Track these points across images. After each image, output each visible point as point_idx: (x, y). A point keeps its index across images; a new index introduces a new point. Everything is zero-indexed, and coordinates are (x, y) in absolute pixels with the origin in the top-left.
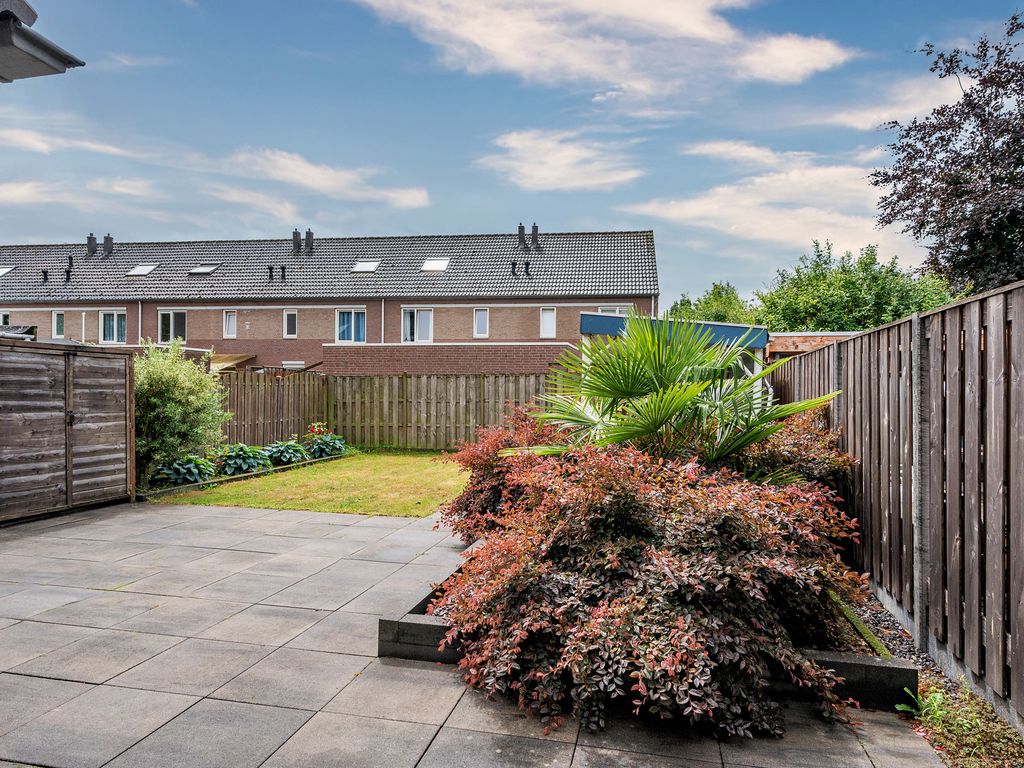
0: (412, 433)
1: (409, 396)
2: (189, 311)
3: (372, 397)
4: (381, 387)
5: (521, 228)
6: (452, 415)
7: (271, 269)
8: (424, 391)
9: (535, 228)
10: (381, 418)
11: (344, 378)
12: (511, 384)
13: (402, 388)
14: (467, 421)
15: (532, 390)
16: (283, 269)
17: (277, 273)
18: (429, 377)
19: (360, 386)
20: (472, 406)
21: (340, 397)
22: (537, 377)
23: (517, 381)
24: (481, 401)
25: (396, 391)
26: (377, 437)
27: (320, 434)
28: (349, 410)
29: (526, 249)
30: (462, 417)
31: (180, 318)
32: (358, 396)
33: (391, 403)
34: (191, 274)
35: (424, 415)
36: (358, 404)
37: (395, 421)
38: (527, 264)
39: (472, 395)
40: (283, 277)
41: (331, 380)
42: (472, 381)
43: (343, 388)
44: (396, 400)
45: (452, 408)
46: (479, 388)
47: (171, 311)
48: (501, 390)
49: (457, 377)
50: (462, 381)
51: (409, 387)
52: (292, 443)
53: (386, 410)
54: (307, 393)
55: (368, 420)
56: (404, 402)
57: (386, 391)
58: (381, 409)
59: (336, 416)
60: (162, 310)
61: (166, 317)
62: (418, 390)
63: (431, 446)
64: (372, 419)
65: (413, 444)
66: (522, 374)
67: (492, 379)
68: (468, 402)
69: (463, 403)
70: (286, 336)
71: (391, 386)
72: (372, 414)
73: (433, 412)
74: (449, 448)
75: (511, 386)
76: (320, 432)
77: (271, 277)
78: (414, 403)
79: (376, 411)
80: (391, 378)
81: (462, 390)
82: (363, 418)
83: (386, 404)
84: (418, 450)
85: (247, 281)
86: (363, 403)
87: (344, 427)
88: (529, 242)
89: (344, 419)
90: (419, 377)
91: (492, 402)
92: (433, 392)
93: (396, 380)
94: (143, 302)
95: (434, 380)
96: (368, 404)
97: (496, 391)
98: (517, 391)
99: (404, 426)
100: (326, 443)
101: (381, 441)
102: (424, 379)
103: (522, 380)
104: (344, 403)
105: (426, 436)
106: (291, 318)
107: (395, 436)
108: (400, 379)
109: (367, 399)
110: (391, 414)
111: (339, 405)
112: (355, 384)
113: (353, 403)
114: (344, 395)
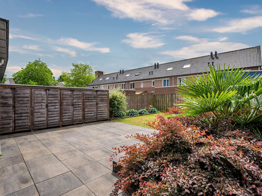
1: (173, 99)
2: (135, 82)
3: (164, 99)
4: (167, 97)
5: (212, 53)
7: (150, 72)
9: (216, 52)
10: (167, 104)
11: (158, 95)
13: (172, 97)
16: (152, 72)
17: (151, 73)
19: (162, 97)
25: (170, 98)
27: (151, 108)
29: (213, 59)
31: (133, 84)
32: (161, 99)
33: (169, 100)
34: (136, 75)
36: (161, 101)
37: (170, 105)
38: (213, 63)
40: (152, 74)
41: (156, 95)
43: (158, 97)
47: (132, 83)
52: (144, 109)
53: (168, 102)
54: (150, 98)
55: (164, 105)
57: (168, 98)
58: (167, 102)
59: (157, 104)
60: (131, 83)
61: (131, 84)
62: (175, 97)
64: (164, 104)
70: (152, 86)
72: (164, 103)
76: (151, 107)
77: (150, 74)
78: (174, 101)
79: (165, 102)
80: (169, 95)
82: (162, 104)
83: (168, 101)
85: (145, 75)
86: (162, 101)
87: (158, 106)
88: (214, 57)
89: (158, 105)
93: (170, 95)
94: (128, 81)
100: (153, 110)
104: (158, 101)
106: (154, 82)
108: (171, 95)
109: (163, 100)
110: (169, 103)
111: (157, 101)
112: (161, 96)
113: (160, 101)
114: (158, 99)
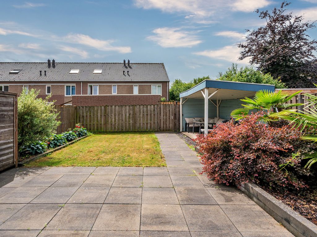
0: (109, 126)
1: (108, 113)
3: (94, 114)
4: (97, 110)
6: (124, 119)
8: (113, 111)
10: (98, 122)
11: (83, 107)
12: (145, 108)
13: (105, 110)
14: (129, 121)
15: (152, 110)
18: (115, 106)
19: (89, 110)
20: (131, 116)
21: (81, 114)
22: (154, 106)
23: (147, 107)
24: (134, 114)
25: (103, 111)
26: (95, 128)
28: (85, 118)
30: (127, 120)
32: (88, 114)
33: (101, 115)
35: (113, 120)
36: (88, 116)
37: (102, 122)
39: (131, 112)
41: (78, 108)
42: (131, 107)
43: (83, 111)
44: (103, 115)
45: (124, 117)
46: (134, 110)
48: (142, 110)
49: (126, 106)
50: (128, 107)
51: (108, 110)
53: (99, 118)
54: (70, 113)
55: (92, 122)
56: (106, 115)
57: (99, 111)
58: (97, 118)
59: (79, 121)
62: (111, 111)
63: (116, 130)
64: (94, 121)
65: (109, 130)
66: (149, 105)
67: (138, 106)
68: (130, 114)
69: (128, 115)
71: (101, 110)
72: (94, 119)
73: (117, 118)
74: (123, 131)
75: (145, 109)
78: (110, 115)
79: (96, 119)
80: (101, 107)
81: (127, 111)
82: (90, 121)
83: (99, 116)
84: (112, 132)
86: (90, 116)
89: (83, 122)
90: (112, 106)
91: (138, 114)
92: (117, 111)
93: (103, 107)
95: (117, 107)
96: (92, 116)
97: (140, 111)
98: (147, 110)
99: (106, 123)
101: (97, 129)
102: (113, 107)
103: (149, 107)
104: (83, 116)
105: (114, 127)
107: (103, 127)
108: (105, 107)
109: (92, 114)
110: (101, 120)
111: (81, 117)
112: (87, 109)
113: (87, 116)
114: (83, 113)
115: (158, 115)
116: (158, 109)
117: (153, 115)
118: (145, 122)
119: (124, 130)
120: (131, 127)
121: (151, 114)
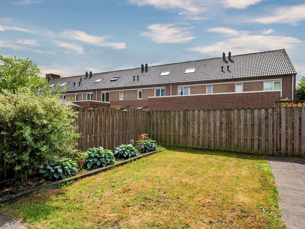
0: (190, 139)
1: (188, 120)
2: (110, 92)
3: (170, 121)
4: (175, 116)
6: (212, 130)
8: (196, 118)
10: (175, 131)
11: (157, 112)
12: (248, 114)
13: (185, 116)
14: (221, 134)
15: (263, 117)
18: (199, 111)
19: (164, 115)
20: (224, 126)
21: (155, 121)
22: (267, 110)
23: (252, 112)
24: (229, 123)
25: (182, 118)
26: (172, 140)
28: (159, 126)
30: (218, 132)
31: (107, 94)
32: (163, 120)
33: (179, 123)
34: (111, 81)
35: (196, 131)
36: (163, 124)
37: (181, 133)
39: (224, 120)
41: (151, 113)
42: (224, 113)
43: (157, 117)
44: (182, 123)
45: (212, 127)
46: (228, 116)
47: (105, 92)
48: (242, 118)
49: (215, 110)
50: (218, 113)
51: (188, 116)
53: (177, 127)
55: (168, 132)
56: (186, 123)
57: (177, 118)
58: (175, 127)
59: (153, 130)
60: (102, 92)
61: (103, 94)
62: (193, 117)
63: (200, 147)
64: (170, 131)
65: (190, 145)
66: (256, 108)
67: (236, 111)
68: (221, 123)
69: (218, 124)
70: (138, 99)
71: (179, 116)
72: (170, 128)
73: (201, 129)
74: (210, 148)
75: (249, 115)
76: (144, 139)
78: (191, 124)
79: (172, 128)
80: (179, 111)
81: (218, 117)
82: (166, 131)
83: (177, 124)
84: (193, 149)
86: (166, 123)
89: (157, 131)
90: (194, 111)
91: (236, 124)
92: (201, 118)
93: (182, 112)
94: (97, 90)
95: (202, 112)
96: (168, 124)
97: (239, 118)
98: (253, 118)
99: (186, 135)
101: (174, 143)
102: (196, 112)
103: (256, 112)
104: (157, 124)
105: (197, 142)
107: (181, 141)
108: (184, 112)
109: (168, 122)
110: (179, 129)
111: (155, 124)
112: (162, 114)
113: (161, 123)
114: (157, 120)
115: (275, 126)
116: (275, 116)
117: (263, 126)
118: (248, 138)
119: (212, 147)
120: (224, 145)
121: (260, 125)
